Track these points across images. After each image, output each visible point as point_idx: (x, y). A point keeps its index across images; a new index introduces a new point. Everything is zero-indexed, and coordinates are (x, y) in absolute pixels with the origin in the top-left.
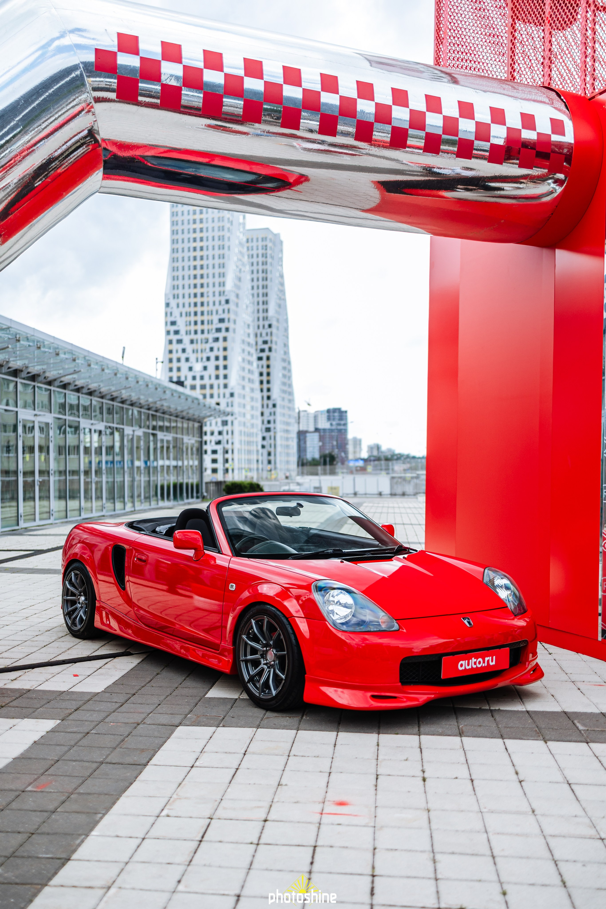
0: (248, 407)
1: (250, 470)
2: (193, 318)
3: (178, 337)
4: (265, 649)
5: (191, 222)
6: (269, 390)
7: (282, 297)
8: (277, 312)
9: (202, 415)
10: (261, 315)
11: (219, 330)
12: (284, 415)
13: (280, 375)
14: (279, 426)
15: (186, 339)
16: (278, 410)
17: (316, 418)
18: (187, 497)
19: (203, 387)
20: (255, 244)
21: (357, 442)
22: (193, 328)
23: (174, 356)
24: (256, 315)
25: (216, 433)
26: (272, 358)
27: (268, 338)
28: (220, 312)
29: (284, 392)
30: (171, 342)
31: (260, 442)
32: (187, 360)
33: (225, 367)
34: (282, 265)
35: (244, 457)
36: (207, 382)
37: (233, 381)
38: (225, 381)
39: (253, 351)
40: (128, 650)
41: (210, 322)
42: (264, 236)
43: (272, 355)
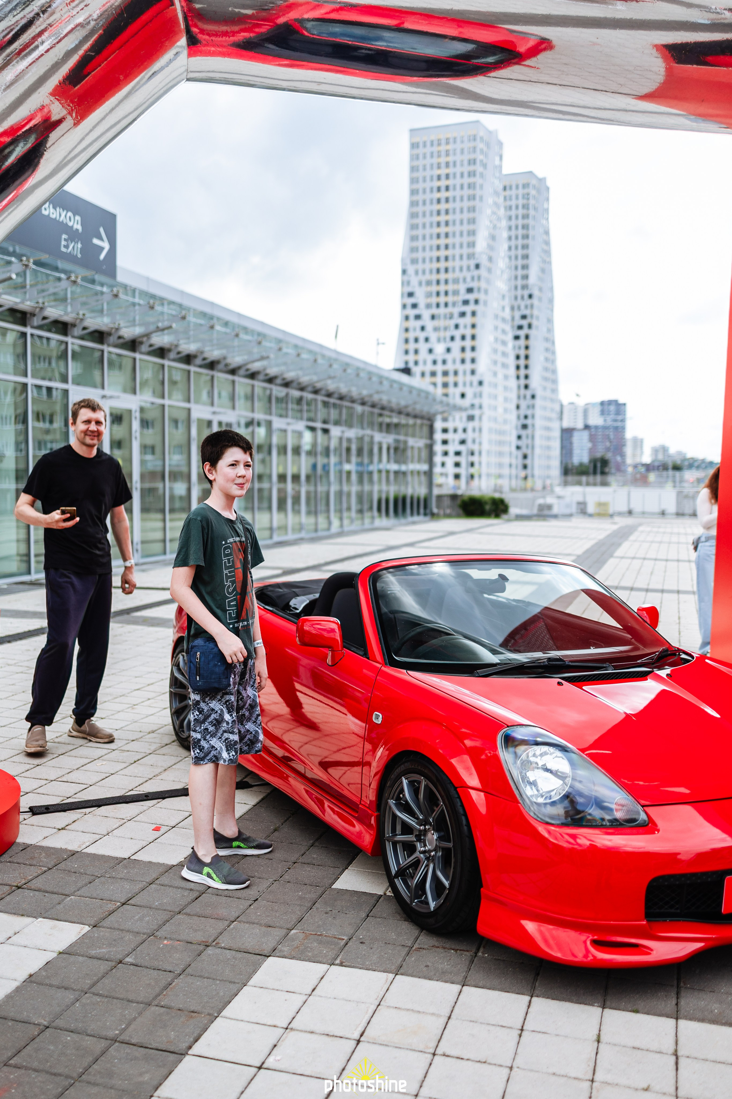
0: (501, 399)
1: (500, 476)
2: (434, 288)
3: (416, 312)
4: (422, 828)
5: (435, 166)
6: (527, 377)
7: (548, 260)
8: (541, 279)
9: (432, 411)
10: (520, 282)
11: (466, 302)
12: (545, 408)
13: (542, 358)
14: (539, 422)
15: (426, 314)
16: (538, 402)
17: (586, 412)
18: (412, 514)
19: (445, 373)
20: (514, 192)
21: (638, 443)
22: (434, 300)
23: (411, 335)
24: (513, 283)
25: (460, 431)
26: (532, 338)
27: (527, 312)
28: (469, 279)
29: (546, 379)
30: (407, 318)
31: (514, 442)
32: (427, 340)
33: (473, 349)
34: (547, 219)
35: (494, 460)
36: (450, 367)
37: (483, 366)
38: (473, 366)
39: (508, 328)
40: (245, 780)
41: (456, 293)
42: (525, 182)
43: (532, 333)
